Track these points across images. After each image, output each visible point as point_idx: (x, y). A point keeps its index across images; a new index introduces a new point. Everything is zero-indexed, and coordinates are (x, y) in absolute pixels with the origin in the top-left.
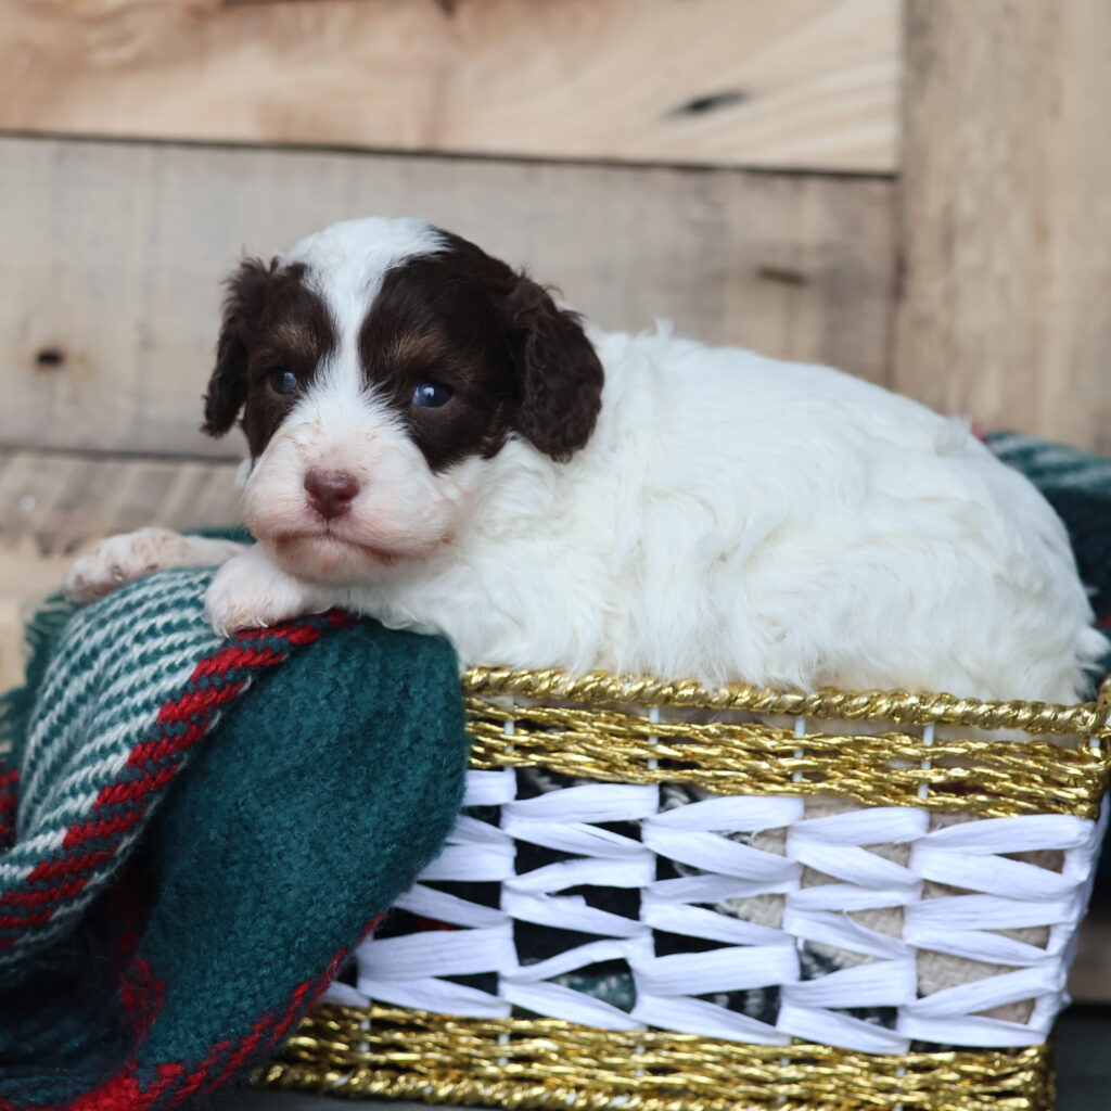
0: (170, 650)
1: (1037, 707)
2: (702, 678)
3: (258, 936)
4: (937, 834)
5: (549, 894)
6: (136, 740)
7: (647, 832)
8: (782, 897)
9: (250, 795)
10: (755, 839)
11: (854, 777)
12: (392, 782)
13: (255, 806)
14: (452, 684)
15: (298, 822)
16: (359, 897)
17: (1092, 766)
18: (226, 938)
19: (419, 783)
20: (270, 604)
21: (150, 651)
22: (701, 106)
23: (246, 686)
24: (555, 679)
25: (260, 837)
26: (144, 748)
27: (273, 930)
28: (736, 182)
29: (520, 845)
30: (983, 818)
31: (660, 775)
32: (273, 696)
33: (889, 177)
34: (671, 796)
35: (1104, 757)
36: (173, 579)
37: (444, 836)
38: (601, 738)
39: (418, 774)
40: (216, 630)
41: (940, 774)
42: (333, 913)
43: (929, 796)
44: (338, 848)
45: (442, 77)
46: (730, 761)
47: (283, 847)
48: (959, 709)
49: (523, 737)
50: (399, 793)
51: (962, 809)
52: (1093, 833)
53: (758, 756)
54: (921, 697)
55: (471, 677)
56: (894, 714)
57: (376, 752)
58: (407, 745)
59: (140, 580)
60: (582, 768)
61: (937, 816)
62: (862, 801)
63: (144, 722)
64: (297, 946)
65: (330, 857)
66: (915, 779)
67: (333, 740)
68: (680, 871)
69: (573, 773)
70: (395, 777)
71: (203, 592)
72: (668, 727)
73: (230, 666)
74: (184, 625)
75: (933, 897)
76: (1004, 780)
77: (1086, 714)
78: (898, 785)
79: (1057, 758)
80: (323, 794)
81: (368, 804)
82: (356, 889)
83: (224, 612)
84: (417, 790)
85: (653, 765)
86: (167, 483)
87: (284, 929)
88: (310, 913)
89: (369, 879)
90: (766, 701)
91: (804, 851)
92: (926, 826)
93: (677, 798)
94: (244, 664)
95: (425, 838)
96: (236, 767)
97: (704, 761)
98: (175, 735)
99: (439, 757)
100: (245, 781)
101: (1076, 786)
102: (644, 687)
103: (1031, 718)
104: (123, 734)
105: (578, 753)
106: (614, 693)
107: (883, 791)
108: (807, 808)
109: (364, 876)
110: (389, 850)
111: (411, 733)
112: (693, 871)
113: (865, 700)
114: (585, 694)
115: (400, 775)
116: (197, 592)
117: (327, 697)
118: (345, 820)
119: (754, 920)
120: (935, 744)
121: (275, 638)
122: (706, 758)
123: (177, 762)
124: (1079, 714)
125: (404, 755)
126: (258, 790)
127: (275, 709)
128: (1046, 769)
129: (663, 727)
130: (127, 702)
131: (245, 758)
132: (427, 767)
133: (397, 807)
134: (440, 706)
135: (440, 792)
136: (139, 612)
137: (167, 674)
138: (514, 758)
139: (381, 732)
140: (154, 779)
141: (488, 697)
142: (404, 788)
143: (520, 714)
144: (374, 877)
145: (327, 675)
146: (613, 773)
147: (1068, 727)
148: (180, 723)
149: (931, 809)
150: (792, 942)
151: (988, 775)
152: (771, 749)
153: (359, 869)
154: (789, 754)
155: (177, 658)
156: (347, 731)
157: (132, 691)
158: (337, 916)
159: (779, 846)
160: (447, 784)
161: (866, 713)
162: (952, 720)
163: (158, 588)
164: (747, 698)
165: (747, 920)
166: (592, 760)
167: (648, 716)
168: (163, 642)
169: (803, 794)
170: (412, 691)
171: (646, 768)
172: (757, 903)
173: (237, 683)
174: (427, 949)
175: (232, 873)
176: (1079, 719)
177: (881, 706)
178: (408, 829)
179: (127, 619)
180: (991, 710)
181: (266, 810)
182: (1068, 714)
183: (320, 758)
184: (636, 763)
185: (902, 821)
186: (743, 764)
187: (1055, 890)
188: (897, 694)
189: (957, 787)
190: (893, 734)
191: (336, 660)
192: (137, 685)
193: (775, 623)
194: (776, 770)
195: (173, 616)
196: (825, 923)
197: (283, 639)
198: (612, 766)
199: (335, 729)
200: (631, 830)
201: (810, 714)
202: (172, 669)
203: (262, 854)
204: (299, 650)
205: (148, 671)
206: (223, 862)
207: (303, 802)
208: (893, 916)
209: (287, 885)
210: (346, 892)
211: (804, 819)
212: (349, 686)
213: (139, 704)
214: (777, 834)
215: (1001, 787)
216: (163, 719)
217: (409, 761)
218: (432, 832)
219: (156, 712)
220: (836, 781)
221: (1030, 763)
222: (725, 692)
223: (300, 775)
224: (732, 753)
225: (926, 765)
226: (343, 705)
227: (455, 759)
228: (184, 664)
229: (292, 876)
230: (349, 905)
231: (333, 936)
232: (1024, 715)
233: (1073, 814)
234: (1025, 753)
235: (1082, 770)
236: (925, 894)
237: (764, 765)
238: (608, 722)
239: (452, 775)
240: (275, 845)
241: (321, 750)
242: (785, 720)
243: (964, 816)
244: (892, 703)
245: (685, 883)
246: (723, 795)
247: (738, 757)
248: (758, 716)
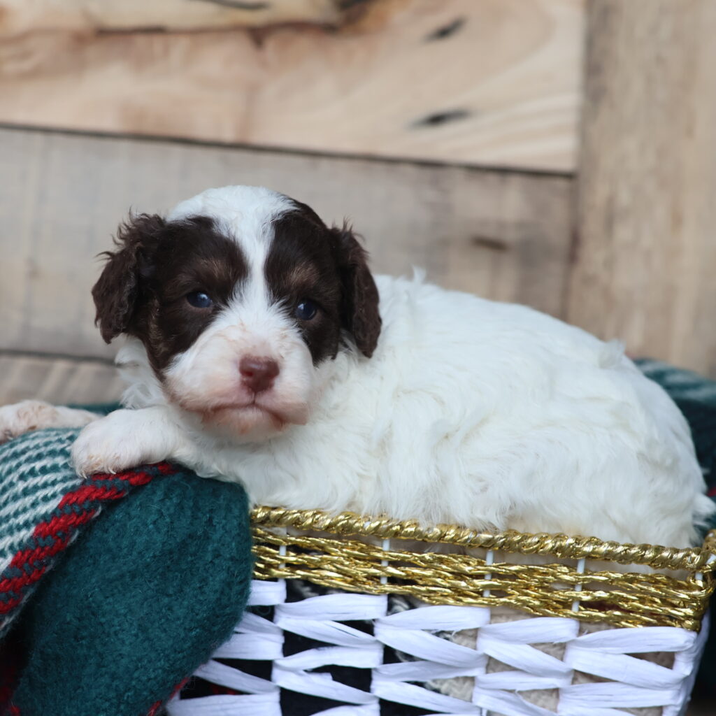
0: (45, 486)
1: (659, 549)
2: (421, 520)
3: (98, 691)
4: (585, 637)
5: (306, 671)
6: (18, 548)
7: (378, 629)
8: (472, 679)
9: (96, 590)
10: (455, 636)
11: (527, 595)
12: (198, 585)
13: (100, 598)
14: (244, 518)
15: (130, 610)
16: (172, 665)
17: (696, 593)
18: (75, 691)
19: (217, 587)
20: (118, 458)
21: (31, 486)
22: (437, 120)
23: (98, 513)
24: (317, 516)
25: (103, 620)
26: (23, 554)
27: (108, 687)
28: (459, 175)
29: (286, 634)
30: (617, 627)
31: (390, 588)
32: (116, 521)
33: (569, 176)
34: (396, 604)
35: (705, 587)
36: (47, 436)
37: (233, 626)
38: (347, 560)
39: (216, 581)
40: (78, 472)
41: (588, 594)
42: (153, 676)
43: (580, 610)
44: (157, 630)
45: (252, 91)
46: (439, 580)
47: (118, 628)
48: (603, 549)
49: (292, 558)
50: (203, 593)
51: (603, 621)
52: (695, 641)
53: (459, 578)
54: (577, 539)
55: (257, 513)
56: (556, 551)
57: (187, 563)
58: (210, 560)
59: (24, 437)
60: (334, 581)
61: (585, 625)
62: (533, 613)
63: (24, 536)
64: (125, 698)
65: (152, 636)
66: (570, 597)
67: (157, 553)
68: (400, 658)
69: (327, 584)
70: (200, 582)
71: (69, 445)
72: (396, 554)
73: (87, 498)
74: (55, 468)
75: (580, 683)
76: (634, 601)
77: (693, 555)
78: (557, 602)
79: (671, 586)
80: (149, 591)
81: (180, 600)
82: (169, 660)
83: (84, 460)
84: (216, 591)
85: (384, 581)
86: (45, 373)
87: (117, 686)
88: (136, 675)
89: (179, 653)
90: (466, 537)
91: (490, 646)
92: (577, 632)
93: (400, 605)
94: (97, 498)
95: (220, 626)
96: (87, 570)
97: (421, 579)
98: (46, 545)
99: (232, 569)
100: (93, 580)
101: (684, 607)
102: (380, 525)
103: (654, 557)
104: (9, 544)
105: (331, 571)
106: (358, 528)
107: (548, 606)
108: (492, 616)
109: (175, 651)
110: (194, 633)
111: (213, 551)
112: (410, 658)
113: (537, 540)
114: (338, 528)
115: (204, 581)
116: (65, 445)
117: (154, 523)
118: (164, 610)
119: (451, 695)
120: (585, 573)
121: (118, 481)
122: (422, 577)
123: (46, 566)
124: (688, 555)
125: (207, 567)
126: (103, 586)
127: (117, 530)
128: (664, 594)
129: (392, 554)
130: (13, 521)
131: (94, 564)
132: (223, 575)
133: (201, 603)
134: (235, 532)
135: (232, 594)
136: (23, 458)
137: (41, 503)
138: (284, 572)
139: (192, 549)
140: (29, 576)
141: (268, 527)
142: (206, 589)
143: (291, 541)
144: (182, 651)
145: (155, 507)
146: (356, 586)
147: (680, 564)
148: (50, 537)
149: (581, 620)
150: (478, 712)
151: (622, 597)
152: (470, 573)
153: (172, 646)
154: (481, 577)
155: (49, 491)
156: (167, 547)
157: (16, 514)
158: (155, 678)
159: (471, 643)
160: (236, 588)
161: (537, 549)
162: (597, 556)
163: (36, 442)
164: (453, 535)
165: (447, 694)
166: (341, 576)
167: (382, 546)
168: (40, 480)
169: (490, 606)
170: (215, 521)
171: (379, 583)
172: (455, 683)
173: (91, 511)
174: (218, 707)
175: (82, 645)
176: (688, 559)
177: (547, 544)
178: (208, 618)
179: (14, 463)
180: (626, 550)
181: (108, 600)
182: (680, 555)
183: (148, 566)
184: (372, 580)
185: (560, 627)
186: (448, 583)
187: (668, 681)
188: (559, 537)
189: (600, 605)
190: (555, 565)
191: (162, 498)
192: (20, 510)
193: (480, 480)
194: (471, 588)
195: (47, 462)
196: (502, 699)
197: (125, 481)
198: (355, 581)
199: (159, 545)
200: (366, 627)
201: (497, 548)
202: (46, 499)
203: (104, 632)
204: (136, 489)
205: (29, 500)
206: (76, 638)
207: (134, 596)
208: (551, 695)
209: (120, 655)
210: (162, 662)
211: (490, 623)
212: (170, 516)
213: (21, 523)
214: (471, 633)
215: (631, 605)
216: (37, 533)
217: (211, 571)
218: (224, 622)
219: (33, 529)
220: (514, 597)
221: (653, 590)
222: (437, 531)
223: (133, 577)
224: (441, 574)
225: (578, 588)
226: (166, 529)
227: (244, 570)
228: (54, 496)
229: (124, 648)
230: (165, 671)
231: (152, 692)
232: (649, 554)
233: (682, 627)
234: (649, 582)
235: (689, 596)
236: (574, 681)
237: (463, 584)
238: (354, 549)
239: (241, 582)
240: (113, 626)
241: (148, 560)
242: (479, 552)
243: (604, 626)
244: (556, 543)
245: (404, 666)
246: (433, 605)
247: (445, 577)
248: (461, 549)
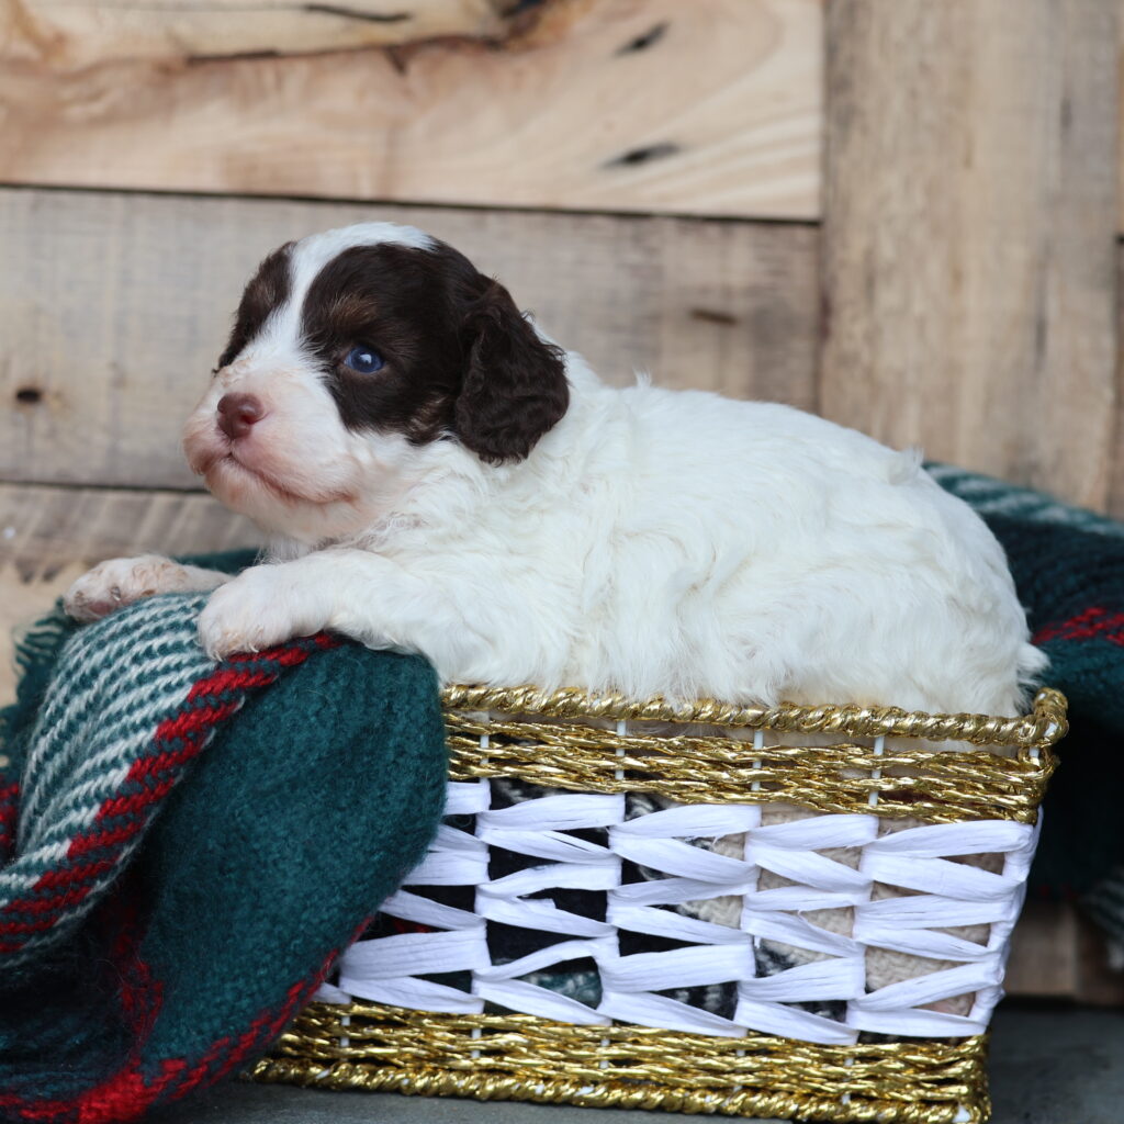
0: (167, 670)
1: (981, 720)
2: (668, 695)
3: (255, 940)
4: (886, 839)
5: (520, 897)
6: (135, 756)
7: (614, 839)
8: (740, 898)
9: (246, 806)
10: (716, 844)
11: (809, 786)
12: (379, 794)
13: (251, 816)
14: (433, 701)
15: (292, 831)
16: (350, 901)
17: (1032, 774)
18: (224, 940)
19: (404, 795)
20: (262, 631)
21: (147, 671)
22: (636, 158)
23: (240, 706)
24: (529, 695)
25: (256, 846)
26: (143, 763)
27: (269, 934)
28: (670, 227)
29: (493, 850)
30: (929, 823)
31: (628, 785)
32: (265, 714)
33: (813, 224)
34: (635, 805)
35: (1043, 766)
36: (168, 603)
37: (427, 844)
38: (571, 751)
39: (402, 785)
40: (210, 655)
41: (889, 783)
42: (326, 917)
43: (879, 803)
44: (329, 856)
45: (395, 129)
46: (692, 772)
47: (278, 855)
48: (908, 722)
49: (498, 751)
50: (385, 804)
51: (909, 815)
52: (1031, 836)
53: (719, 767)
54: (873, 711)
55: (450, 694)
56: (847, 727)
57: (363, 765)
58: (392, 759)
59: (136, 604)
60: (553, 778)
61: (886, 822)
62: (819, 809)
63: (143, 738)
64: (292, 948)
65: (322, 864)
66: (866, 787)
67: (324, 755)
68: (644, 875)
69: (544, 783)
70: (381, 789)
71: (196, 615)
72: (635, 740)
73: (225, 687)
74: (178, 647)
75: (882, 899)
76: (949, 788)
77: (1027, 726)
78: (849, 793)
79: (999, 767)
80: (316, 806)
81: (356, 814)
82: (347, 894)
83: (218, 637)
84: (402, 801)
85: (620, 776)
87: (280, 932)
88: (305, 916)
89: (359, 884)
90: (728, 715)
91: (763, 855)
92: (876, 831)
93: (642, 806)
94: (239, 686)
95: (409, 846)
96: (229, 780)
97: (668, 771)
98: (173, 751)
99: (421, 770)
100: (241, 793)
101: (1016, 794)
102: (612, 702)
103: (976, 730)
104: (123, 749)
105: (550, 765)
106: (584, 708)
107: (836, 799)
108: (764, 815)
109: (354, 882)
110: (376, 858)
111: (395, 747)
112: (657, 874)
113: (821, 714)
114: (558, 709)
115: (385, 786)
116: (191, 615)
117: (317, 714)
118: (336, 829)
119: (713, 920)
120: (885, 755)
121: (267, 660)
122: (669, 769)
123: (175, 776)
124: (1020, 726)
125: (389, 768)
126: (255, 801)
127: (268, 725)
128: (989, 778)
129: (630, 740)
130: (126, 719)
131: (239, 771)
132: (410, 779)
133: (383, 816)
134: (422, 721)
135: (423, 803)
136: (137, 634)
137: (164, 695)
138: (487, 769)
139: (368, 747)
140: (153, 792)
141: (466, 712)
142: (389, 798)
143: (495, 729)
144: (363, 882)
145: (316, 693)
146: (581, 784)
147: (1009, 739)
148: (177, 740)
149: (881, 816)
150: (750, 941)
151: (935, 783)
152: (733, 761)
153: (350, 875)
154: (748, 765)
155: (173, 678)
156: (336, 746)
157: (130, 710)
158: (330, 919)
159: (738, 851)
160: (429, 795)
161: (821, 726)
162: (902, 732)
163: (153, 612)
164: (710, 713)
165: (707, 920)
166: (562, 771)
167: (616, 731)
168: (159, 663)
169: (762, 802)
170: (396, 707)
171: (613, 779)
172: (717, 904)
173: (231, 703)
174: (406, 950)
175: (230, 880)
176: (1020, 731)
177: (835, 719)
178: (394, 837)
179: (125, 641)
180: (938, 723)
181: (262, 820)
182: (1010, 727)
183: (312, 771)
184: (603, 774)
185: (854, 827)
186: (705, 774)
187: (997, 891)
188: (850, 708)
189: (905, 795)
190: (845, 745)
191: (324, 680)
192: (135, 703)
193: (745, 643)
194: (736, 780)
195: (168, 639)
196: (780, 923)
197: (274, 662)
198: (581, 778)
199: (325, 744)
200: (599, 836)
201: (769, 727)
202: (169, 689)
203: (258, 862)
204: (289, 671)
205: (146, 690)
206: (222, 872)
207: (296, 813)
208: (844, 916)
209: (283, 891)
210: (338, 898)
211: (762, 826)
212: (338, 703)
213: (138, 722)
214: (736, 839)
215: (946, 794)
216: (160, 736)
217: (394, 774)
218: (416, 840)
219: (154, 730)
220: (792, 790)
221: (974, 772)
222: (689, 707)
223: (293, 788)
224: (695, 764)
225: (876, 775)
226: (332, 722)
227: (437, 771)
228: (180, 684)
229: (287, 882)
230: (341, 909)
231: (326, 939)
232: (969, 727)
233: (1013, 819)
234: (968, 762)
235: (1022, 778)
236: (874, 895)
237: (725, 775)
238: (578, 736)
239: (434, 787)
240: (270, 853)
241: (313, 764)
242: (745, 734)
243: (911, 822)
244: (846, 716)
245: (650, 887)
246: (685, 804)
247: (701, 767)
248: (720, 729)
